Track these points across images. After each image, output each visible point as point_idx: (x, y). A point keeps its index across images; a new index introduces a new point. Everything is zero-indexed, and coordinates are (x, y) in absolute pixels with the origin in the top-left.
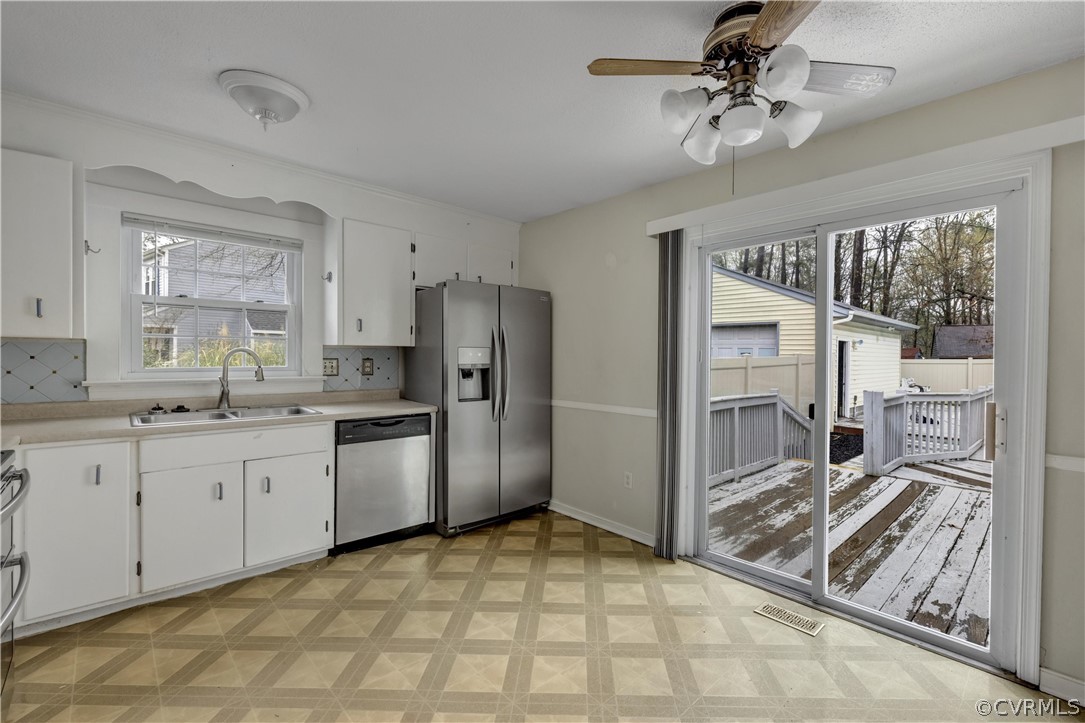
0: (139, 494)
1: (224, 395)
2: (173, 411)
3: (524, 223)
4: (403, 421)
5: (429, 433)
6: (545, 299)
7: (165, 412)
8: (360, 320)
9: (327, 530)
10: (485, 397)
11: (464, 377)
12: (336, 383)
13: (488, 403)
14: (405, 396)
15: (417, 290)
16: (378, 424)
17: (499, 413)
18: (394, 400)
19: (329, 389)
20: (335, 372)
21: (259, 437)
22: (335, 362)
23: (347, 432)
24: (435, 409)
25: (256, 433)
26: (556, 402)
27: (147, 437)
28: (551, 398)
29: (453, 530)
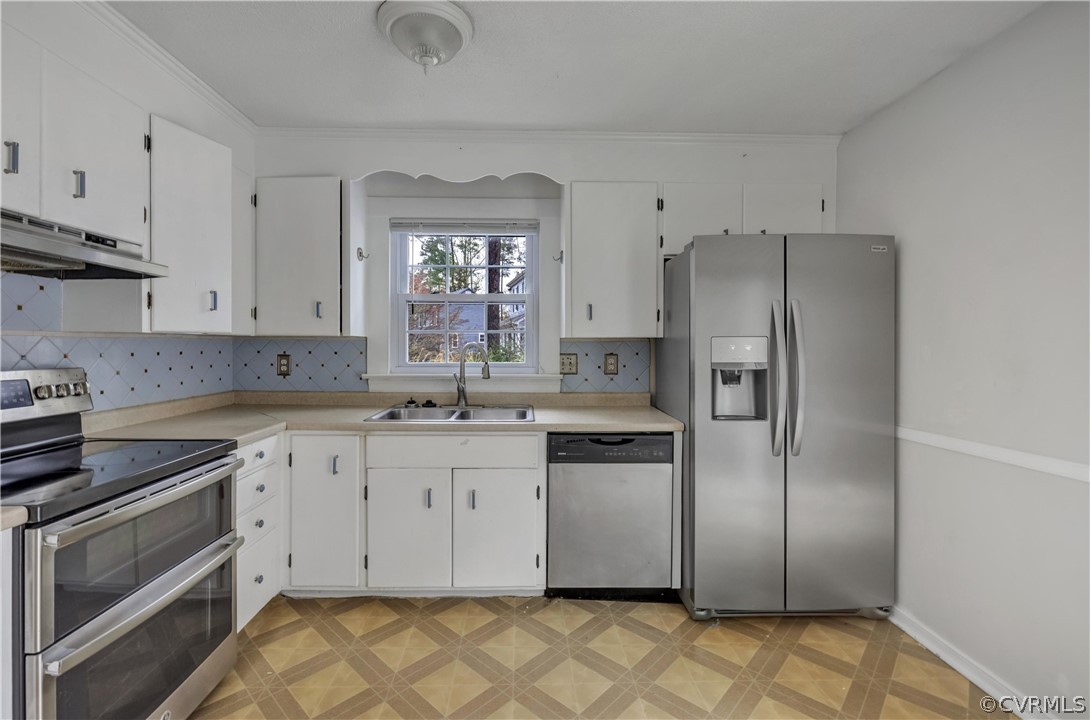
0: (366, 487)
1: (461, 393)
2: (424, 406)
3: (845, 134)
4: (632, 440)
5: (672, 461)
6: (883, 248)
7: (417, 406)
8: (590, 306)
9: (538, 566)
10: (760, 415)
11: (725, 383)
12: (575, 382)
13: (765, 425)
14: (656, 403)
15: (666, 260)
16: (599, 442)
17: (785, 445)
18: (642, 407)
19: (565, 390)
20: (574, 371)
21: (465, 443)
22: (574, 357)
23: (563, 447)
24: (680, 426)
25: (464, 439)
26: (905, 433)
27: (372, 433)
28: (896, 423)
29: (703, 613)
